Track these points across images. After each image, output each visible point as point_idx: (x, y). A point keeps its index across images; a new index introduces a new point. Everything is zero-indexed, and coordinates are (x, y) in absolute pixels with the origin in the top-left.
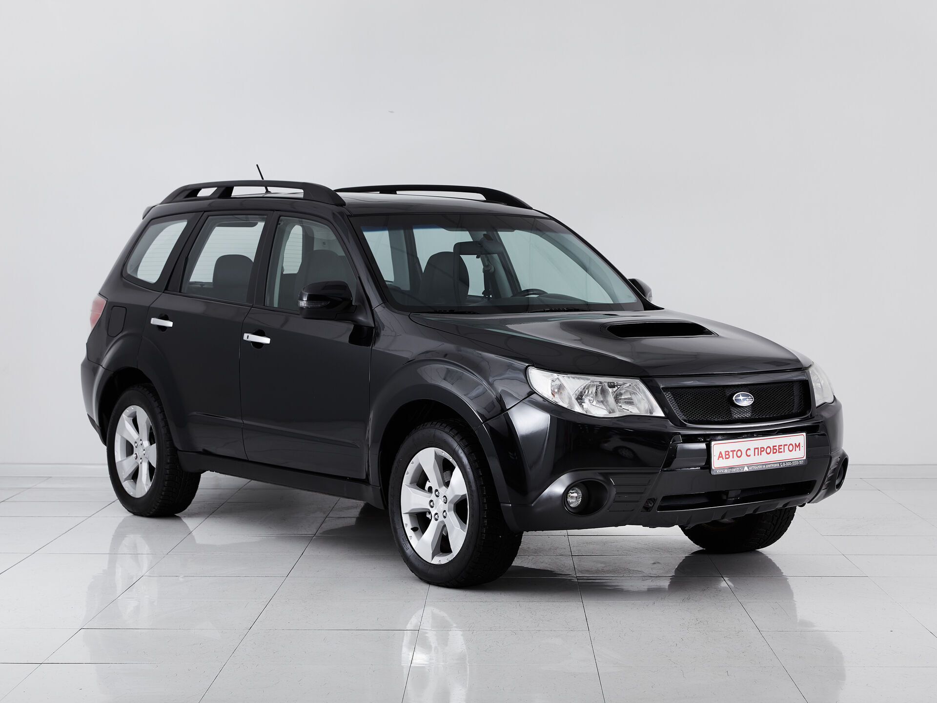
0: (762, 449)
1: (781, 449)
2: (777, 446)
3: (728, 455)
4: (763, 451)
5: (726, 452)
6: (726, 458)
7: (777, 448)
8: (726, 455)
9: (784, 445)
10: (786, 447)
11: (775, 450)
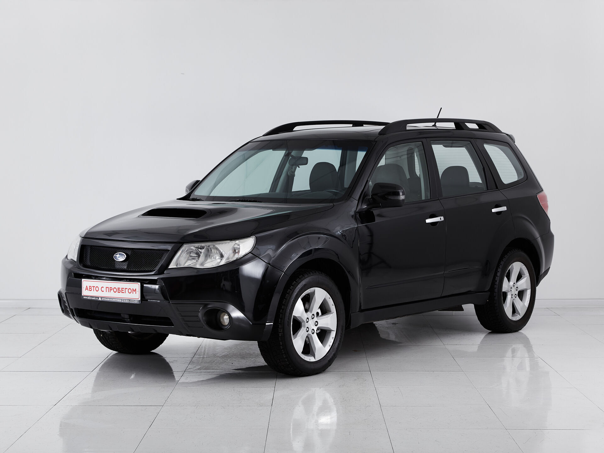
0: (111, 289)
1: (123, 290)
2: (121, 288)
3: (91, 288)
4: (112, 290)
5: (90, 286)
6: (90, 290)
7: (121, 289)
8: (90, 288)
9: (125, 289)
10: (127, 290)
11: (119, 290)
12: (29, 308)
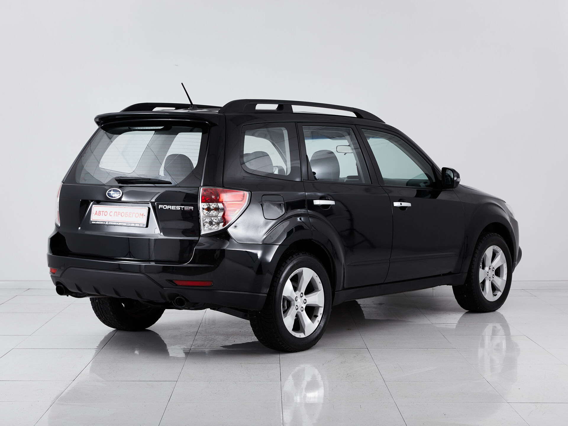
12: (29, 289)
